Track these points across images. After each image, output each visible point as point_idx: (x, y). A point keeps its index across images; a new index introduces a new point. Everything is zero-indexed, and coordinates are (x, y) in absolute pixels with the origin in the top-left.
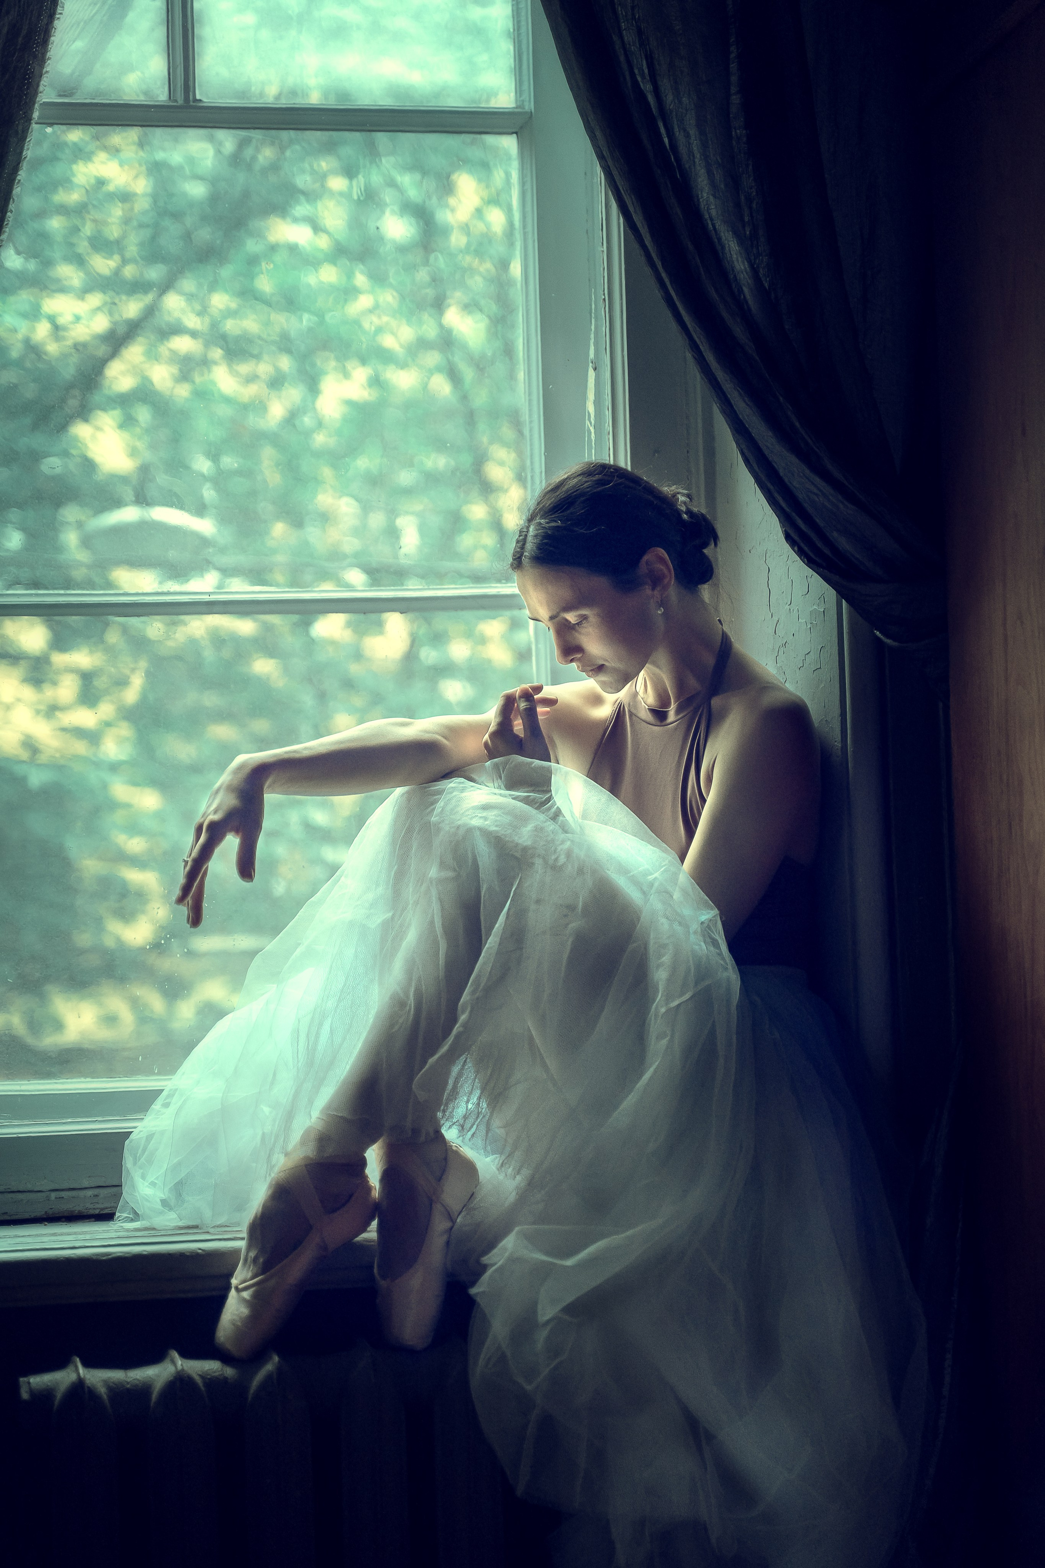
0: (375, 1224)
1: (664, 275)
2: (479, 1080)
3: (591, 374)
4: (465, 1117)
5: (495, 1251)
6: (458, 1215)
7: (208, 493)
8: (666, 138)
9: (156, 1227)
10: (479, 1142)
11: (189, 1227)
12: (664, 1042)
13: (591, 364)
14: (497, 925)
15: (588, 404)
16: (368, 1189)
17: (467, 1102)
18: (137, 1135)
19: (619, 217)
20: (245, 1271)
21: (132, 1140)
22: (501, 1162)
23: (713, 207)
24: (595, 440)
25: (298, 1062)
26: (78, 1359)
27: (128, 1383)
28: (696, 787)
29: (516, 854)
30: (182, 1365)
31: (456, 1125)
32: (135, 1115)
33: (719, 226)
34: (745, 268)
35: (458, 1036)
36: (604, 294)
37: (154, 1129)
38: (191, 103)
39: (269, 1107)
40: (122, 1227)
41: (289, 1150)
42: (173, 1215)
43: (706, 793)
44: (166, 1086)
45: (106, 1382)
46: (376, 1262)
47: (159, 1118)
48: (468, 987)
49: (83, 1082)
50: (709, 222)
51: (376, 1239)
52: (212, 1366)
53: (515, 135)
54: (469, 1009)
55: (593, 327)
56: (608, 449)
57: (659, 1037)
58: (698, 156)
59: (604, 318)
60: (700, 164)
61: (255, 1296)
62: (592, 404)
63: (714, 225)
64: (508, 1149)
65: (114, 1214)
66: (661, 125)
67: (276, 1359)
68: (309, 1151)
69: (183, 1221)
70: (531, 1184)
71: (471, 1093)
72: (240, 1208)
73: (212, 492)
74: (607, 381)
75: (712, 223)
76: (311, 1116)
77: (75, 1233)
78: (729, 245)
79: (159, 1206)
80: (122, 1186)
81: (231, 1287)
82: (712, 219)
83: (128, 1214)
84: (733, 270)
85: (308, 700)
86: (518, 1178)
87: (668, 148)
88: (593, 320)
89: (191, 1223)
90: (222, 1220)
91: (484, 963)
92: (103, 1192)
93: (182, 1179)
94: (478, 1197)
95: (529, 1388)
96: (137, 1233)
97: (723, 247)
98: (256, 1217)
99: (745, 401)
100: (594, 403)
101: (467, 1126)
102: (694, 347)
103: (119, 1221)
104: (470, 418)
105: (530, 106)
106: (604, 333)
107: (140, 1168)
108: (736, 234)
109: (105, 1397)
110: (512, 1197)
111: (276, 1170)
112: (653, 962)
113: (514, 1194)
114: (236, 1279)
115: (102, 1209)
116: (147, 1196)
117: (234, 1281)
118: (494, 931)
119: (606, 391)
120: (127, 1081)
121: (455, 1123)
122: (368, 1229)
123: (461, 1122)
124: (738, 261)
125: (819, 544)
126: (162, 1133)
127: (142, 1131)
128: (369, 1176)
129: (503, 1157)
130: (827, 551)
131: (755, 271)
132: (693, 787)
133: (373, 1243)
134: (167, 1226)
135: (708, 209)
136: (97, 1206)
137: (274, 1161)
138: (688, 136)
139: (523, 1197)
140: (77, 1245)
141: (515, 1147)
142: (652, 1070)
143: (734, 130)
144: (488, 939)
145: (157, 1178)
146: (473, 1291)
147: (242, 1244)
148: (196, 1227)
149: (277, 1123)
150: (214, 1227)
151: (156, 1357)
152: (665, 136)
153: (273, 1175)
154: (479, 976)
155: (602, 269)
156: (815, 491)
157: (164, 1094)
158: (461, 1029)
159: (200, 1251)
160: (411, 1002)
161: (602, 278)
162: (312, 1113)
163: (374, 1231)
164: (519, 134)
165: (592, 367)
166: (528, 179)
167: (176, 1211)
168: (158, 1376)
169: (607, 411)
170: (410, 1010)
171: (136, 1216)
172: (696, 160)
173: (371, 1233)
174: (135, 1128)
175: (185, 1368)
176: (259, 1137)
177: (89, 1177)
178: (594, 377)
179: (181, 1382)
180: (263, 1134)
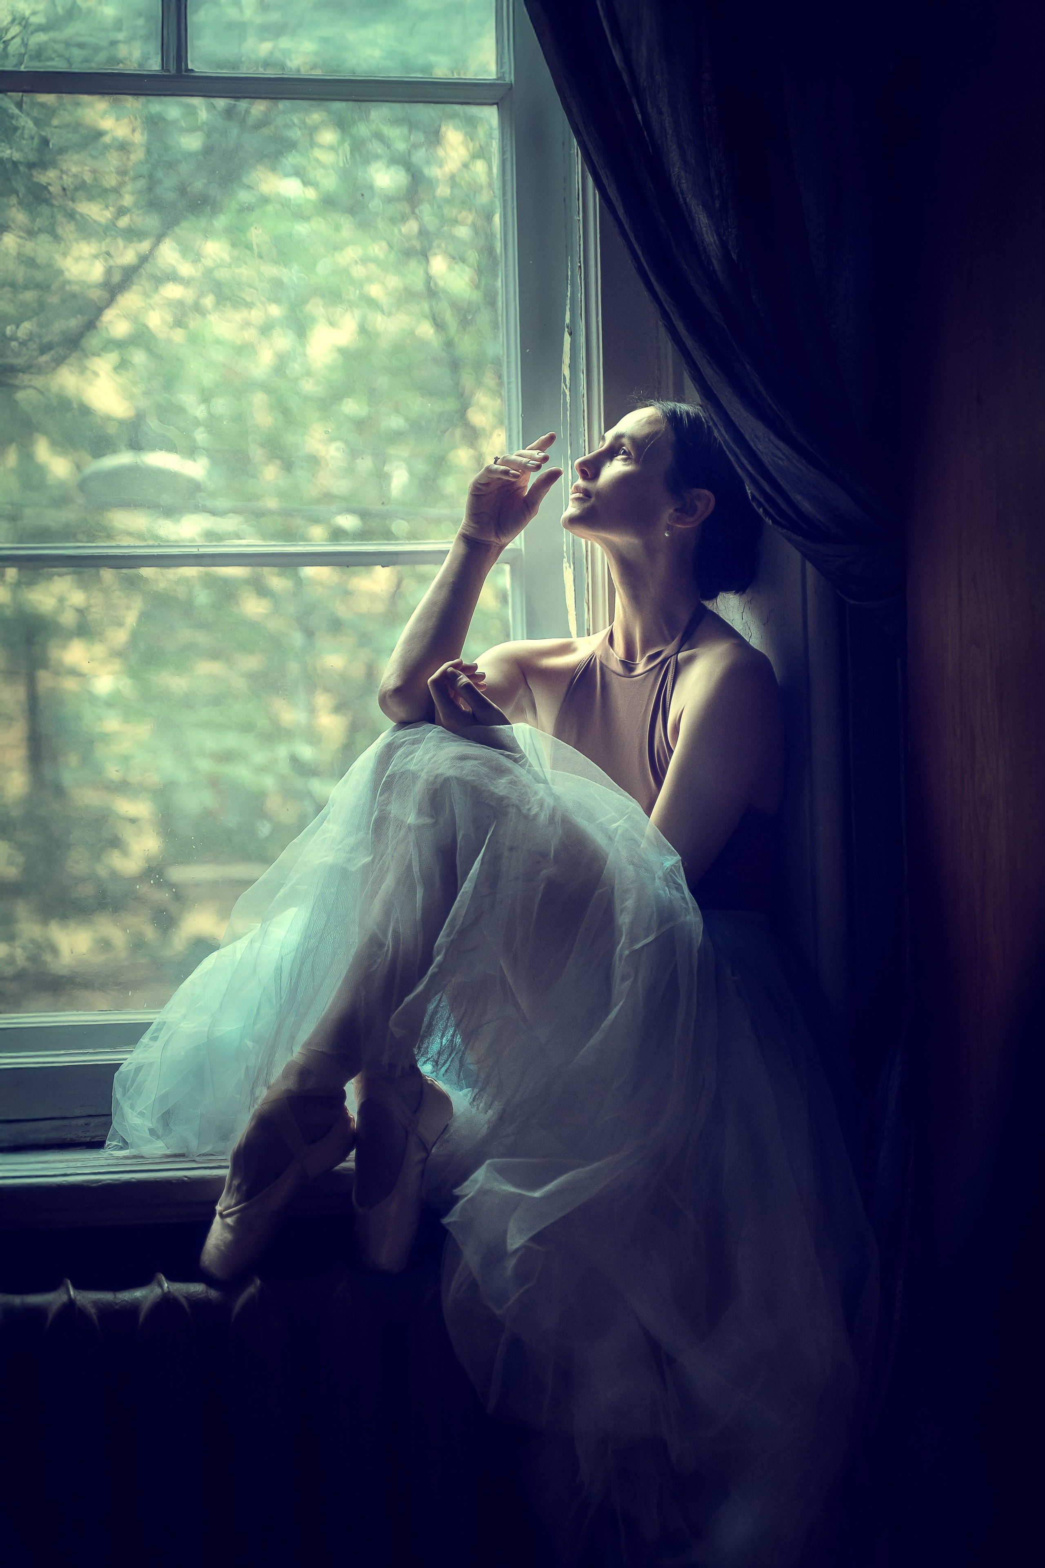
0: (353, 1154)
1: (636, 246)
2: (454, 1017)
3: (567, 338)
4: (440, 1053)
5: (467, 1183)
6: (433, 1146)
7: (201, 436)
8: (640, 115)
9: (144, 1156)
10: (453, 1075)
11: (175, 1156)
12: (628, 983)
13: (566, 329)
14: (472, 871)
15: (564, 368)
16: (347, 1120)
17: (442, 1036)
18: (126, 1067)
19: (594, 190)
20: (228, 1198)
21: (121, 1072)
22: (473, 1096)
23: (684, 182)
24: (570, 402)
25: (281, 998)
26: (69, 1281)
27: (117, 1304)
28: (663, 738)
29: (491, 803)
30: (168, 1287)
31: (430, 1061)
32: (125, 1047)
33: (690, 199)
34: (714, 241)
35: (434, 976)
36: (580, 262)
37: (143, 1061)
38: (184, 73)
39: (253, 1041)
40: (112, 1154)
41: (272, 1083)
42: (160, 1144)
43: (673, 743)
44: (155, 1019)
45: (95, 1303)
46: (354, 1190)
47: (148, 1050)
48: (443, 929)
49: (75, 1015)
50: (680, 195)
51: (354, 1168)
52: (197, 1288)
53: (495, 106)
54: (444, 951)
55: (569, 294)
56: (582, 411)
57: (624, 979)
58: (670, 132)
59: (579, 284)
60: (671, 140)
61: (238, 1222)
62: (567, 368)
63: (685, 200)
64: (480, 1085)
65: (104, 1142)
66: (634, 101)
67: (258, 1282)
68: (290, 1084)
69: (170, 1150)
70: (502, 1118)
71: (446, 1028)
72: (225, 1137)
73: (205, 435)
74: (582, 345)
75: (683, 197)
76: (292, 1050)
77: (67, 1161)
78: (699, 218)
79: (147, 1135)
80: (111, 1115)
81: (216, 1214)
82: (682, 193)
83: (117, 1142)
84: (703, 243)
85: (297, 639)
86: (490, 1112)
87: (641, 123)
88: (569, 286)
89: (177, 1152)
90: (207, 1149)
91: (459, 908)
92: (94, 1121)
93: (169, 1109)
94: (452, 1130)
95: (498, 1312)
96: (126, 1160)
97: (693, 221)
98: (240, 1146)
99: (713, 369)
100: (569, 367)
101: (441, 1061)
102: (665, 316)
103: (109, 1148)
104: (455, 365)
105: (510, 78)
106: (580, 299)
107: (129, 1099)
108: (705, 206)
109: (95, 1317)
110: (484, 1130)
111: (260, 1101)
112: (618, 906)
113: (486, 1126)
114: (220, 1205)
115: (93, 1137)
116: (136, 1125)
117: (218, 1208)
118: (469, 876)
119: (581, 355)
120: (118, 1013)
121: (430, 1058)
122: (347, 1159)
123: (436, 1057)
124: (707, 233)
125: (784, 506)
126: (151, 1064)
127: (131, 1063)
128: (348, 1109)
129: (476, 1090)
130: (790, 512)
131: (724, 245)
132: (661, 737)
133: (350, 1172)
134: (155, 1154)
135: (680, 183)
136: (88, 1134)
137: (257, 1093)
138: (661, 113)
139: (495, 1129)
140: (69, 1172)
141: (487, 1082)
142: (618, 1007)
143: (705, 106)
144: (464, 883)
145: (145, 1108)
146: (445, 1221)
147: (226, 1172)
148: (183, 1155)
149: (260, 1056)
150: (200, 1155)
151: (143, 1281)
152: (639, 112)
153: (256, 1106)
154: (454, 919)
155: (578, 237)
156: (780, 455)
157: (153, 1027)
158: (436, 970)
159: (186, 1179)
160: (389, 943)
161: (578, 246)
162: (293, 1048)
163: (352, 1161)
164: (500, 105)
165: (568, 331)
166: (508, 148)
167: (164, 1139)
168: (145, 1298)
169: (582, 375)
170: (388, 951)
171: (125, 1145)
172: (668, 136)
173: (350, 1162)
174: (125, 1059)
175: (171, 1290)
176: (243, 1071)
177: (81, 1106)
178: (569, 342)
179: (167, 1302)
180: (247, 1068)
